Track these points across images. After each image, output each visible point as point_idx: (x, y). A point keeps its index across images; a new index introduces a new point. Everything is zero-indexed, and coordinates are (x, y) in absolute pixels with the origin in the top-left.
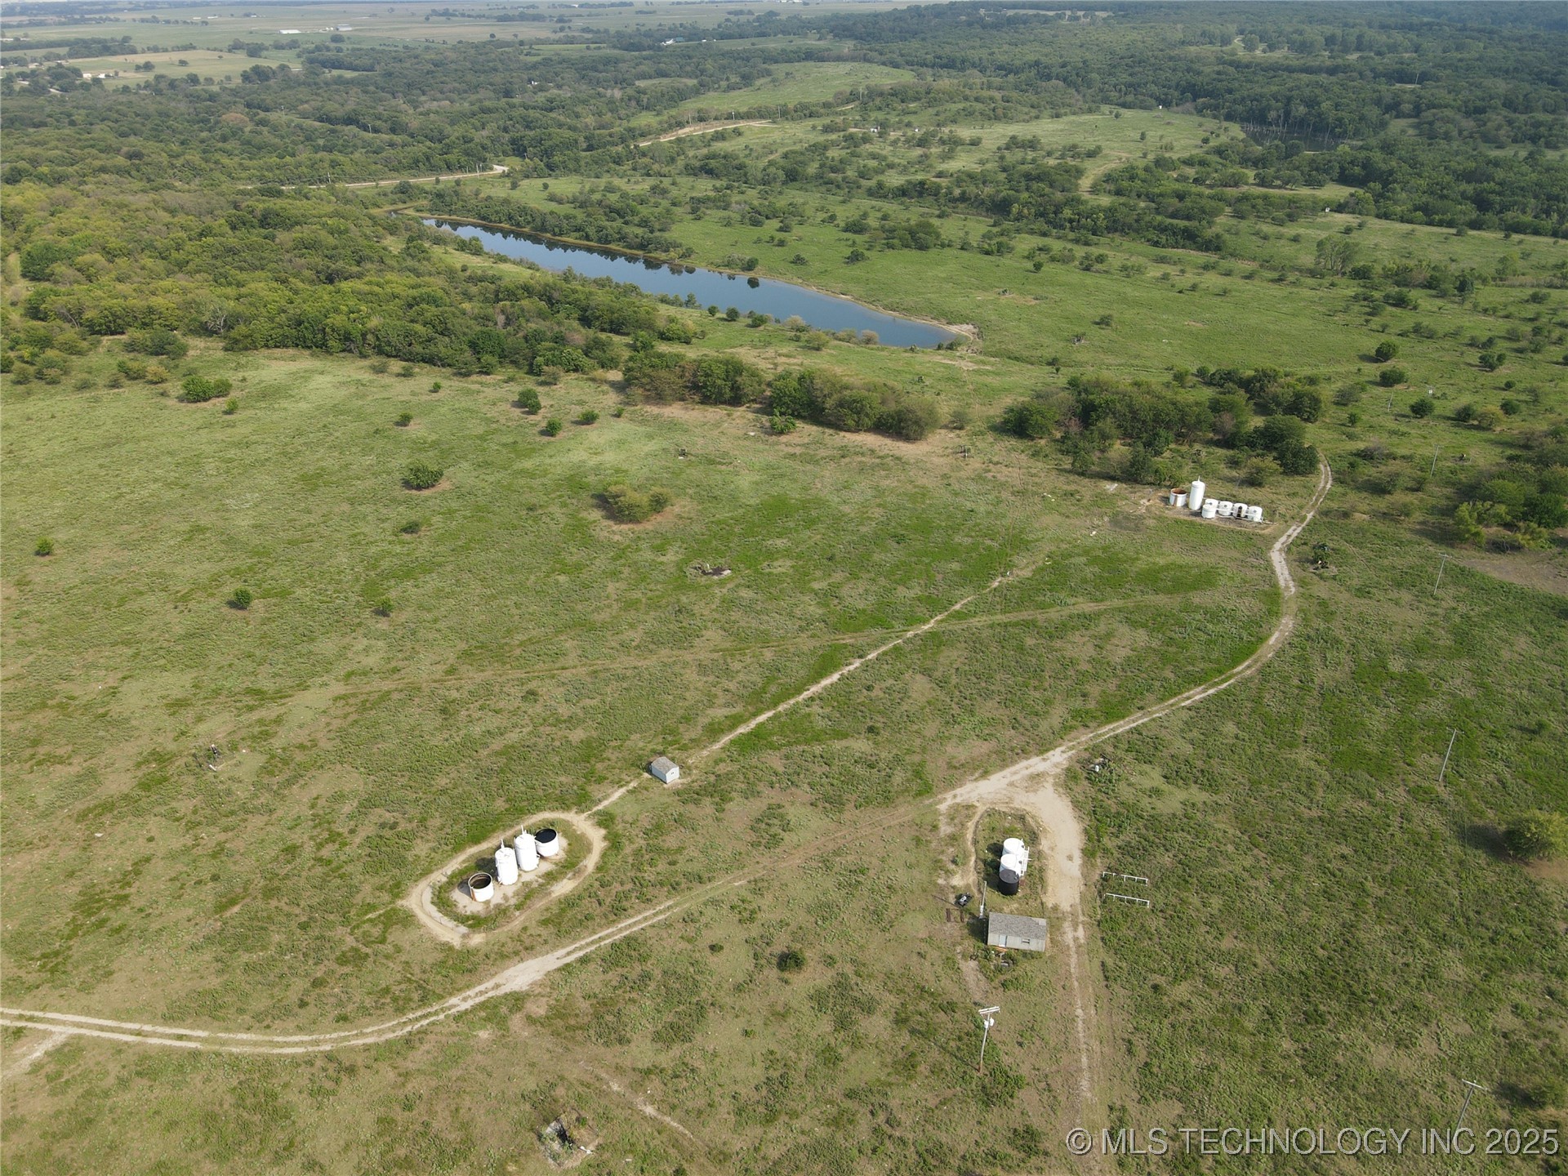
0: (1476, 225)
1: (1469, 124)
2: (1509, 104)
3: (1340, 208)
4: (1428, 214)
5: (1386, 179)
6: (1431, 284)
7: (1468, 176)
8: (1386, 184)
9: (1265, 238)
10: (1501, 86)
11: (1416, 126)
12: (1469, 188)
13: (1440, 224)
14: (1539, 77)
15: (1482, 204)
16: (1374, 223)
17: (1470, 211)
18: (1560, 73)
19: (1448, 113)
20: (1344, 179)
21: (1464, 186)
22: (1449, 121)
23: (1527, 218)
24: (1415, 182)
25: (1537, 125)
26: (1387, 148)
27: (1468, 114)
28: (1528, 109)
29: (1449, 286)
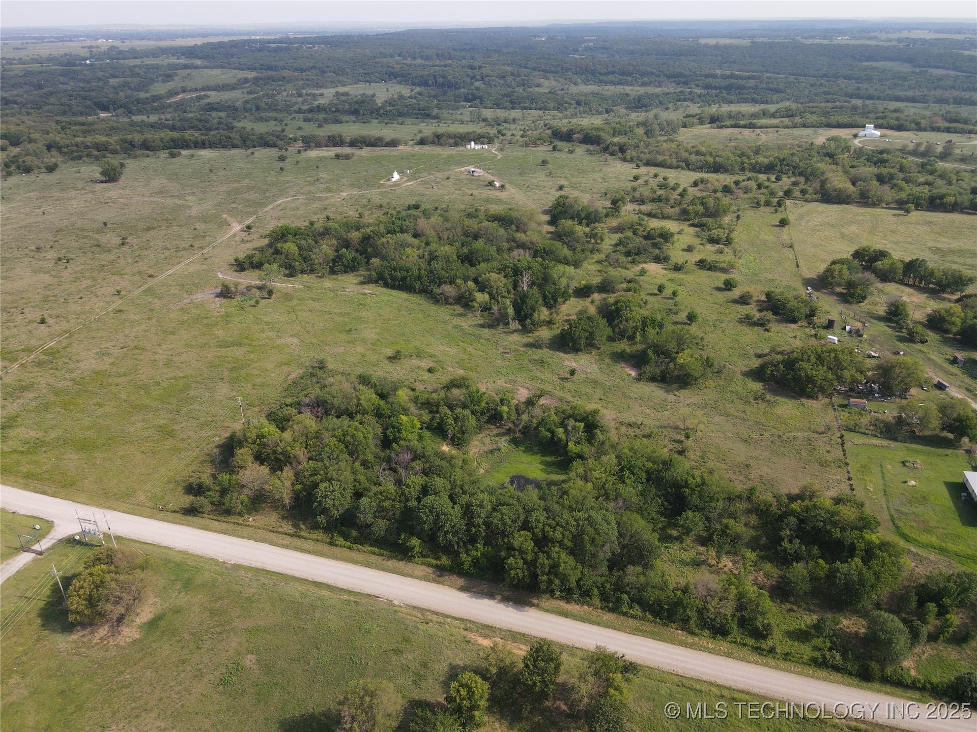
0: (513, 108)
1: (501, 81)
2: (512, 74)
3: (470, 107)
4: (497, 105)
5: (481, 98)
6: (505, 122)
7: (506, 96)
8: (481, 100)
9: (452, 114)
10: (509, 69)
11: (484, 84)
12: (508, 99)
13: (502, 108)
14: (521, 66)
15: (512, 102)
16: (482, 110)
17: (509, 105)
18: (527, 64)
19: (493, 78)
20: (466, 100)
21: (506, 99)
22: (494, 81)
23: (527, 105)
24: (490, 98)
25: (524, 80)
26: (477, 89)
27: (500, 78)
28: (519, 76)
29: (512, 122)
